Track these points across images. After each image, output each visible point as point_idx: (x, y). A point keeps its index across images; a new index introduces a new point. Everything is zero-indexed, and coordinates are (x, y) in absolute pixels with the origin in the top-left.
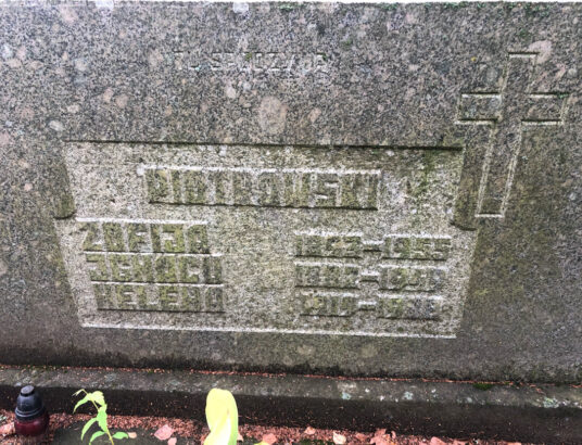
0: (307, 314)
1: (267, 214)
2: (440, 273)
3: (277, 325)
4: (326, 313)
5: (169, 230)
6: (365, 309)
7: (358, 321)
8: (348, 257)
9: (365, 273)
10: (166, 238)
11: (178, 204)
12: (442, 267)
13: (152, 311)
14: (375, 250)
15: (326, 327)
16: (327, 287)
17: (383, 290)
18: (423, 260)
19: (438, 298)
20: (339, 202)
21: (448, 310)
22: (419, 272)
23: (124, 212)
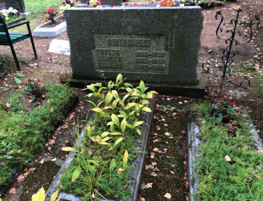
0: (138, 69)
1: (130, 48)
2: (163, 60)
3: (133, 71)
4: (142, 69)
5: (112, 51)
6: (150, 68)
7: (148, 70)
8: (146, 57)
9: (149, 60)
10: (112, 52)
11: (114, 46)
12: (164, 58)
13: (109, 68)
14: (150, 55)
15: (142, 72)
16: (142, 63)
17: (153, 63)
18: (160, 57)
19: (164, 65)
20: (143, 45)
21: (166, 68)
22: (159, 60)
23: (104, 47)
